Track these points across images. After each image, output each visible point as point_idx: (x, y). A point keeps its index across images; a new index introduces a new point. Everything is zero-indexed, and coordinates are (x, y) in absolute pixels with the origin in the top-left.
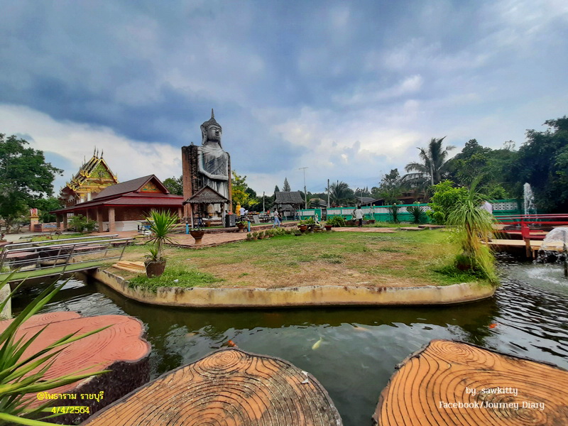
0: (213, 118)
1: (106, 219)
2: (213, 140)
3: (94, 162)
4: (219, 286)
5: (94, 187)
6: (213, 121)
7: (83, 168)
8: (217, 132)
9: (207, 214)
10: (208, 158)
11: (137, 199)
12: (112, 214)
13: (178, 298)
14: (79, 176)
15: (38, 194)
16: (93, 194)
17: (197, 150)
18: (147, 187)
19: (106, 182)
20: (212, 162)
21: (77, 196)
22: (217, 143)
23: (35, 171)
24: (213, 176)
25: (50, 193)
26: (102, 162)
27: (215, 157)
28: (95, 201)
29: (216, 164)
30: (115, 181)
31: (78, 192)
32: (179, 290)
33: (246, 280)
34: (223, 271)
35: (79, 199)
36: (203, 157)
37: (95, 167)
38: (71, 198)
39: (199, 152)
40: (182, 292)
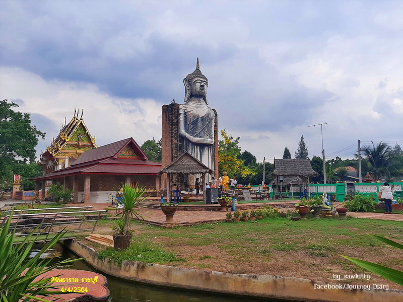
0: (198, 69)
1: (82, 189)
2: (197, 95)
3: (74, 124)
4: (177, 266)
5: (72, 151)
6: (198, 73)
7: (63, 131)
8: (202, 86)
9: (187, 186)
10: (191, 117)
11: (113, 167)
12: (87, 184)
13: (140, 273)
14: (59, 138)
15: (22, 160)
16: (71, 159)
17: (178, 109)
18: (124, 152)
19: (84, 146)
20: (195, 122)
21: (55, 162)
22: (202, 99)
23: (21, 136)
24: (196, 139)
25: (32, 158)
26: (81, 123)
27: (198, 116)
28: (72, 167)
29: (200, 124)
30: (92, 145)
31: (57, 157)
32: (141, 265)
33: (206, 262)
34: (187, 252)
35: (57, 165)
36: (185, 117)
37: (75, 130)
38: (50, 164)
39: (181, 111)
40: (143, 267)
